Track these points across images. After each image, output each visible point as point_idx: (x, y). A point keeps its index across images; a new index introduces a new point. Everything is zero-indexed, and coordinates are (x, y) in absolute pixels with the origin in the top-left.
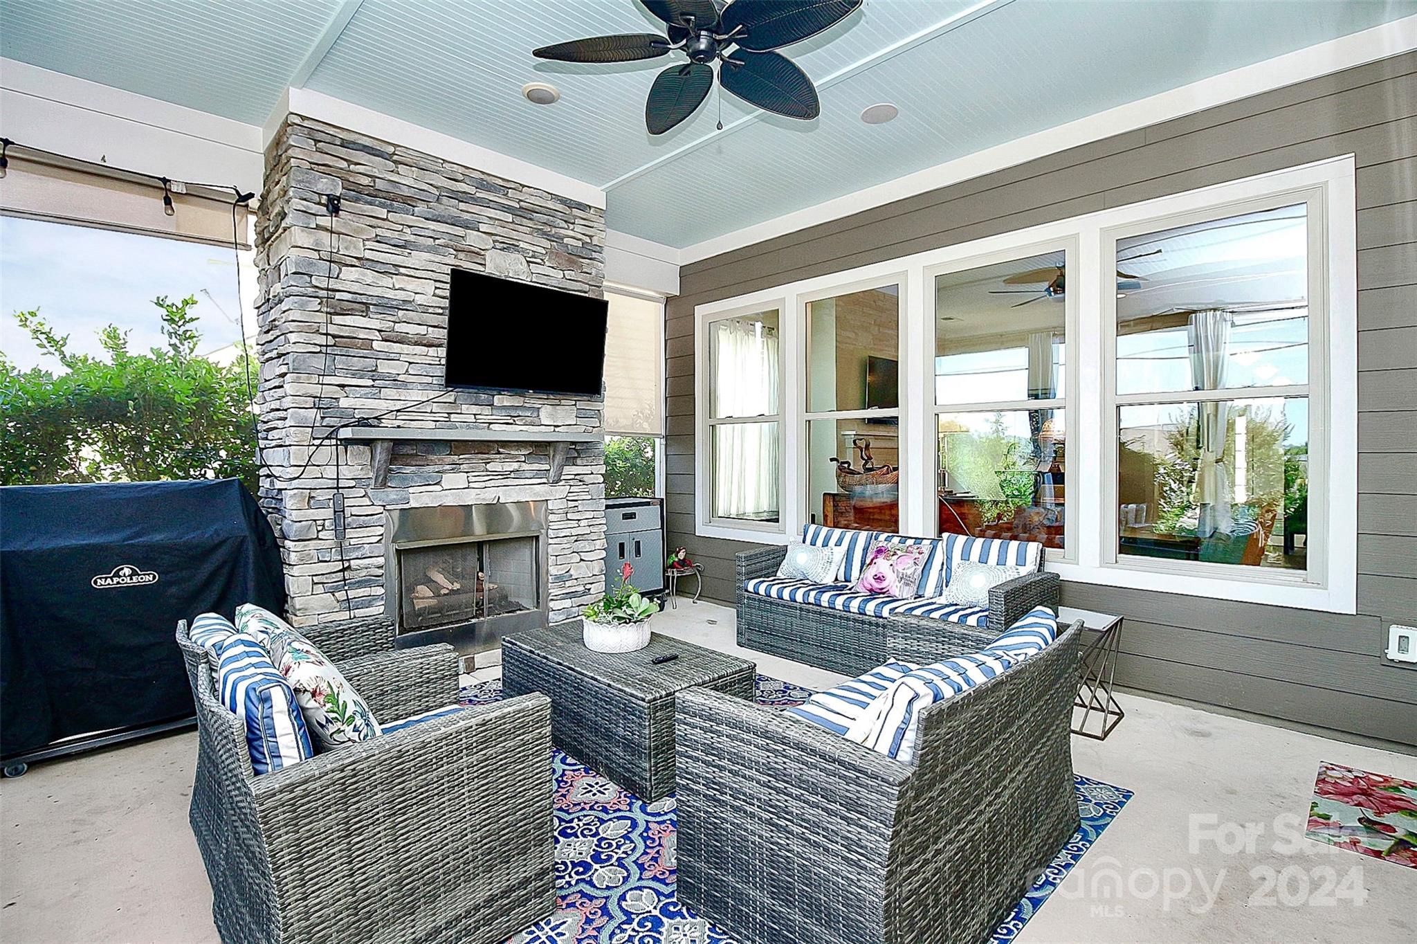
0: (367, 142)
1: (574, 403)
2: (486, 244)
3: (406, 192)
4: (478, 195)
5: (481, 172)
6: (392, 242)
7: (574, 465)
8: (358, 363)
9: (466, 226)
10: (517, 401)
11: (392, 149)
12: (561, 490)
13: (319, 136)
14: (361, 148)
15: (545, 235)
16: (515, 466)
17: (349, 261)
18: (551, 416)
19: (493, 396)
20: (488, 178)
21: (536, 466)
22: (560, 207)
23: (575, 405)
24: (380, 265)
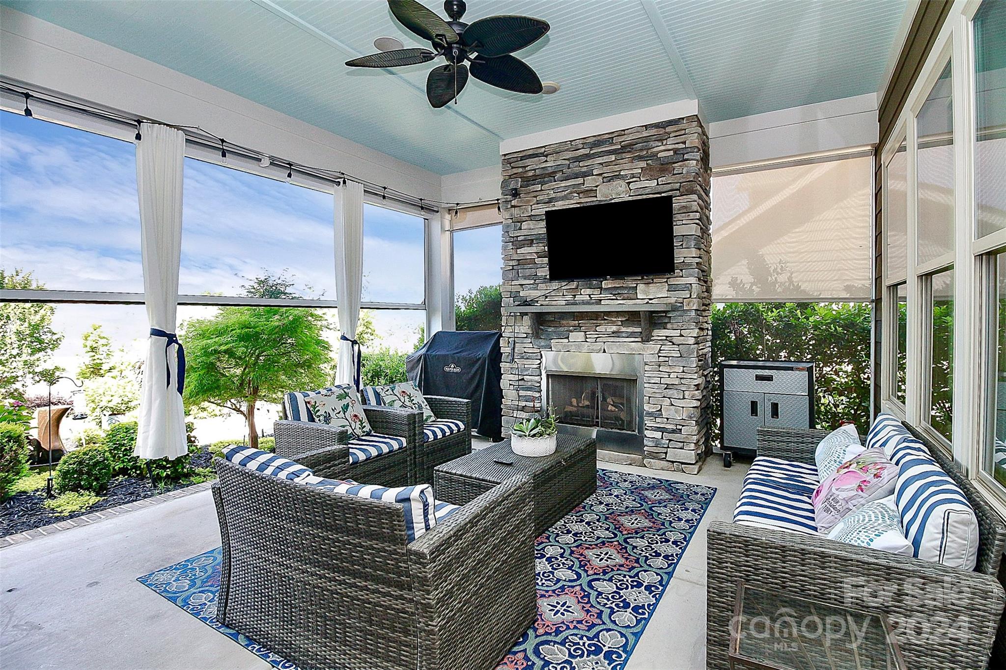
0: (531, 152)
1: (666, 280)
2: (597, 182)
3: (550, 170)
4: (592, 152)
5: (593, 136)
6: (543, 202)
7: (665, 329)
8: (528, 272)
9: (584, 175)
10: (617, 283)
11: (543, 149)
12: (652, 348)
13: (511, 161)
14: (528, 157)
15: (640, 158)
16: (614, 328)
17: (524, 219)
18: (645, 292)
19: (602, 282)
20: (599, 138)
21: (630, 330)
22: (653, 131)
23: (667, 282)
24: (538, 217)
